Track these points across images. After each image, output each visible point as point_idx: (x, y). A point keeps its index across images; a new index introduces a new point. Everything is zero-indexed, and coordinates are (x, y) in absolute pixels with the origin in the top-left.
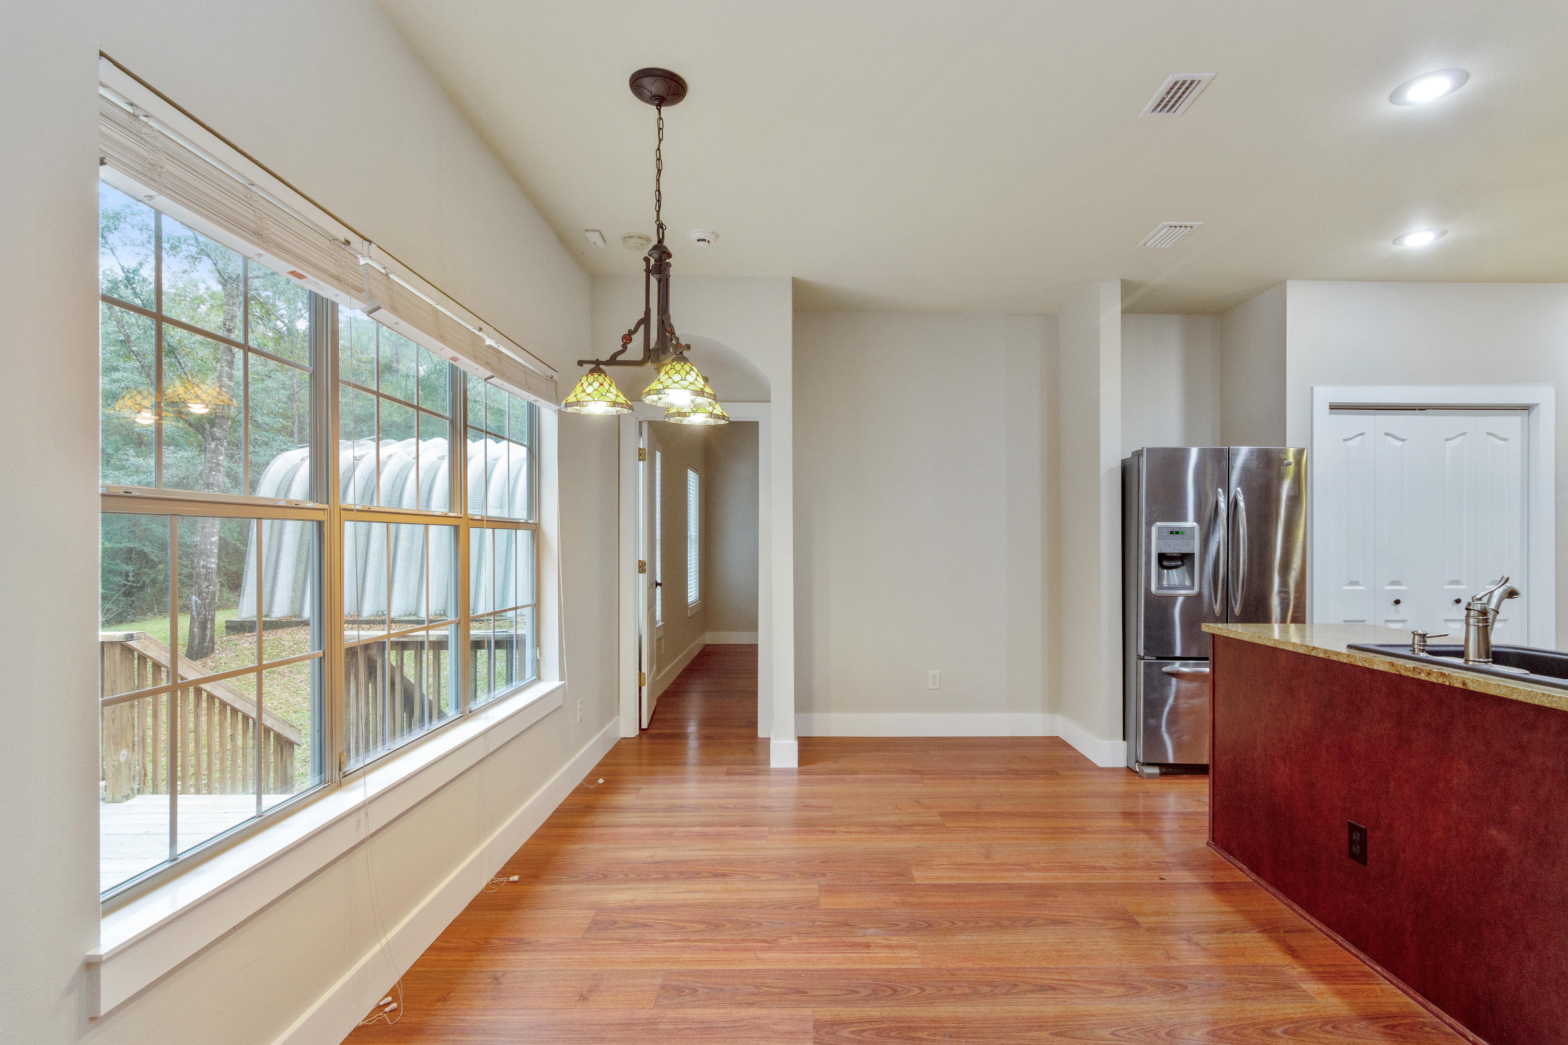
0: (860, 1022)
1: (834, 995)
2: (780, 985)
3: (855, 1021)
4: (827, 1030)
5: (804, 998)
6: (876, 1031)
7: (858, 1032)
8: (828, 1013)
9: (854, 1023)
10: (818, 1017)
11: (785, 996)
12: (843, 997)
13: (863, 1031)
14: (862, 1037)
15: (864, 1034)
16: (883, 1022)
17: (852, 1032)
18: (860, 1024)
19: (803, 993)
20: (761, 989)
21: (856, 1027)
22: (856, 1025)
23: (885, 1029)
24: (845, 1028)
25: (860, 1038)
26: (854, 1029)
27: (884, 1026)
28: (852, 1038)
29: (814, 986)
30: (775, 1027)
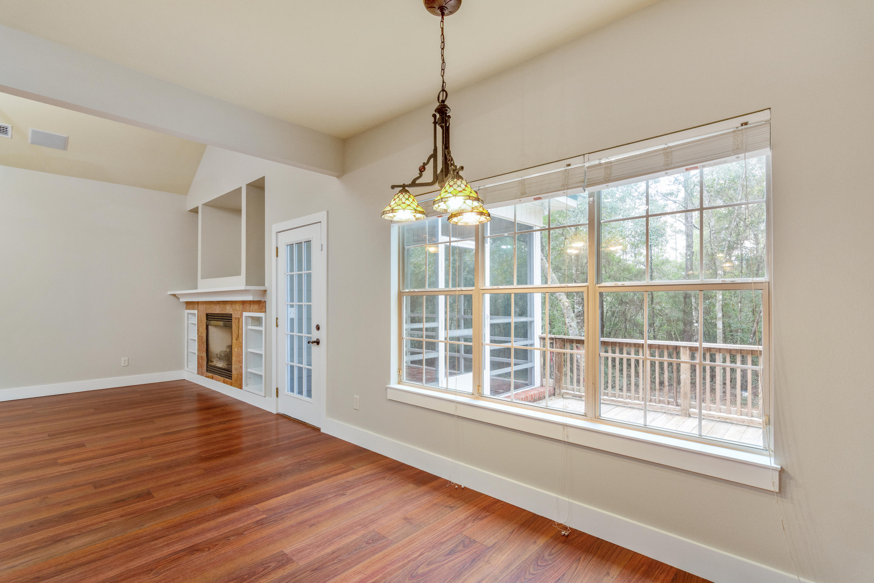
0: (268, 573)
1: (294, 578)
2: (330, 567)
3: (272, 572)
4: (284, 561)
5: (310, 568)
6: (257, 573)
7: (267, 568)
8: (290, 568)
9: (272, 570)
10: (293, 564)
11: (321, 564)
12: (289, 580)
13: (263, 570)
14: (262, 567)
15: (262, 569)
16: (255, 579)
17: (270, 566)
18: (268, 572)
19: (313, 570)
20: (337, 560)
21: (270, 569)
22: (270, 570)
23: (253, 576)
24: (275, 566)
25: (263, 566)
26: (270, 568)
27: (254, 577)
28: (268, 564)
29: (311, 577)
30: (310, 550)
